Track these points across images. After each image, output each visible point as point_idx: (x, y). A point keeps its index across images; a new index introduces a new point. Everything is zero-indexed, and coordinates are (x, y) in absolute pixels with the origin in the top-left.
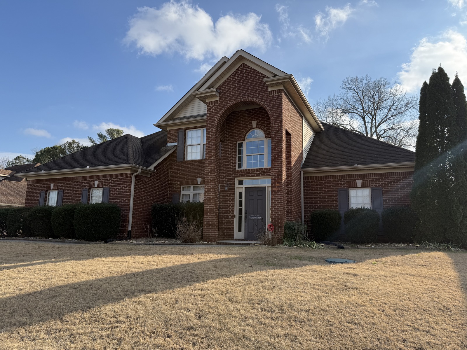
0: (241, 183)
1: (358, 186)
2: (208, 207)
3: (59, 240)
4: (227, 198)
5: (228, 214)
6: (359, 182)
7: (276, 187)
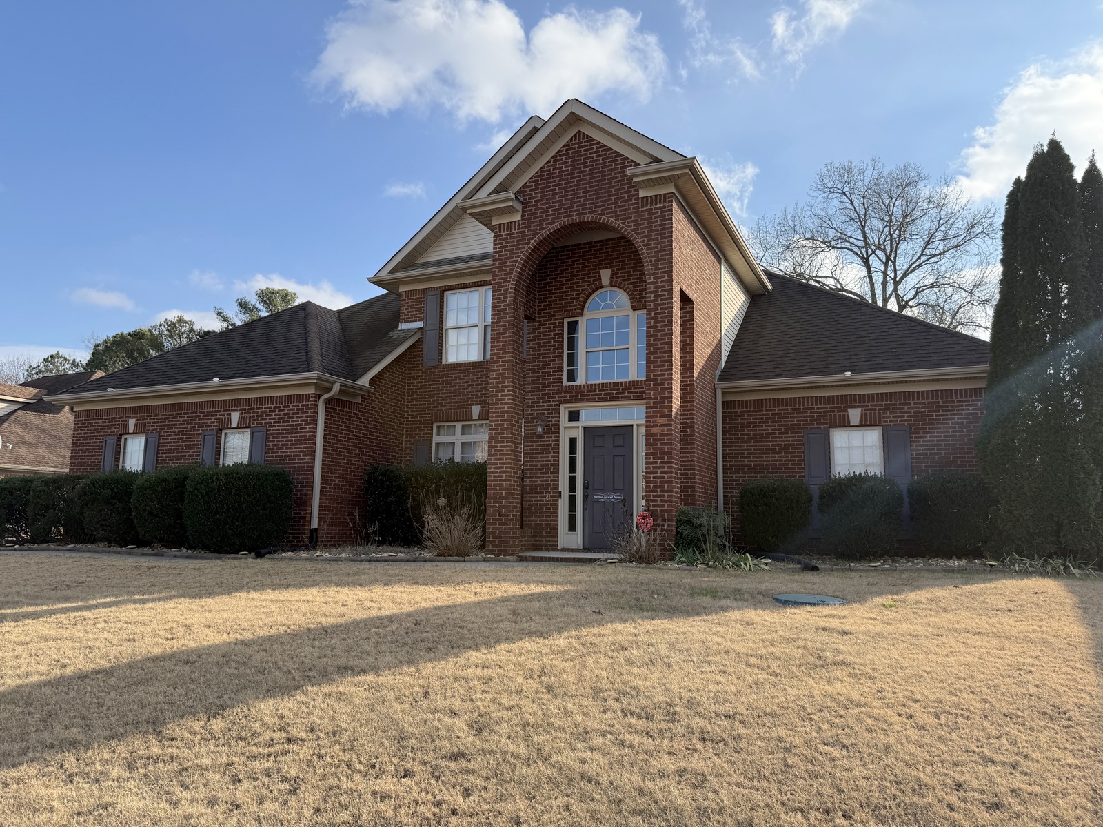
0: (574, 416)
1: (852, 424)
2: (497, 472)
3: (150, 551)
4: (543, 453)
5: (545, 489)
6: (855, 414)
7: (656, 426)
